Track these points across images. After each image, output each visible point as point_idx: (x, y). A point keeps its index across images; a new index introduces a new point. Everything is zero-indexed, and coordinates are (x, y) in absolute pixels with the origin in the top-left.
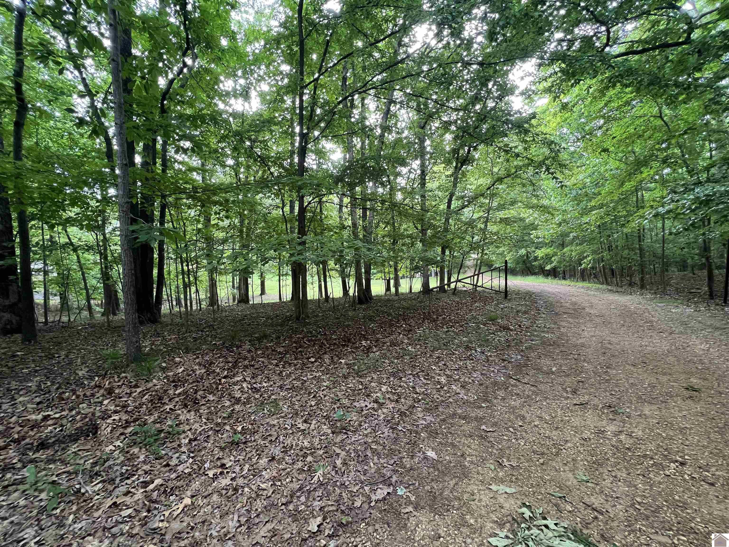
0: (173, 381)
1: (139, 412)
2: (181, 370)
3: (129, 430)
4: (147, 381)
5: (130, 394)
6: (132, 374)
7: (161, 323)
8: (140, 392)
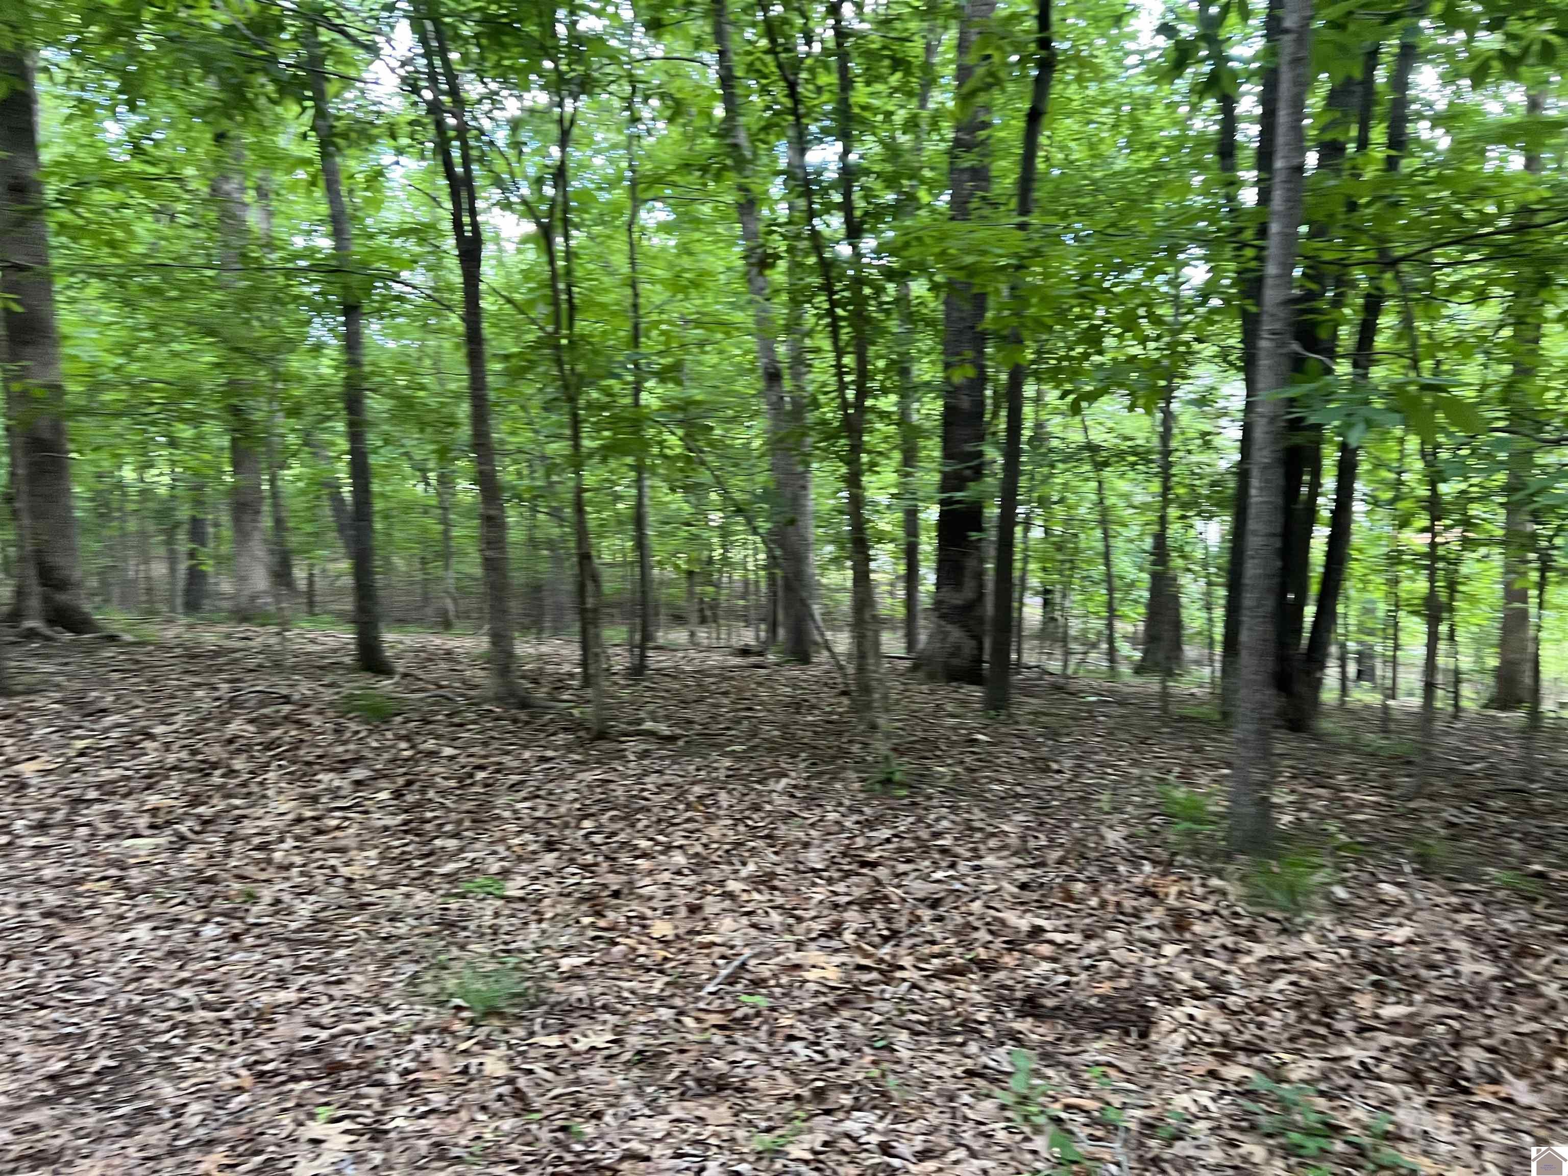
0: (1372, 967)
1: (1260, 1026)
2: (1400, 934)
3: (1233, 1072)
4: (1284, 931)
5: (1234, 952)
6: (1241, 890)
7: (1317, 737)
8: (1263, 961)
